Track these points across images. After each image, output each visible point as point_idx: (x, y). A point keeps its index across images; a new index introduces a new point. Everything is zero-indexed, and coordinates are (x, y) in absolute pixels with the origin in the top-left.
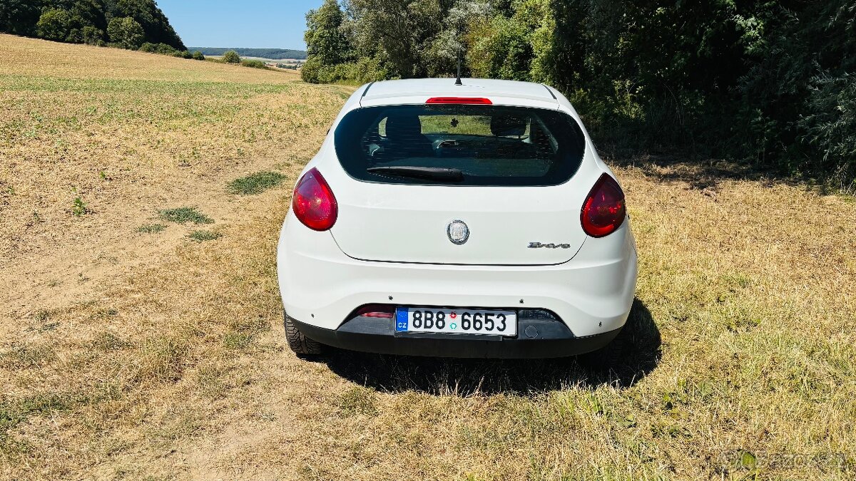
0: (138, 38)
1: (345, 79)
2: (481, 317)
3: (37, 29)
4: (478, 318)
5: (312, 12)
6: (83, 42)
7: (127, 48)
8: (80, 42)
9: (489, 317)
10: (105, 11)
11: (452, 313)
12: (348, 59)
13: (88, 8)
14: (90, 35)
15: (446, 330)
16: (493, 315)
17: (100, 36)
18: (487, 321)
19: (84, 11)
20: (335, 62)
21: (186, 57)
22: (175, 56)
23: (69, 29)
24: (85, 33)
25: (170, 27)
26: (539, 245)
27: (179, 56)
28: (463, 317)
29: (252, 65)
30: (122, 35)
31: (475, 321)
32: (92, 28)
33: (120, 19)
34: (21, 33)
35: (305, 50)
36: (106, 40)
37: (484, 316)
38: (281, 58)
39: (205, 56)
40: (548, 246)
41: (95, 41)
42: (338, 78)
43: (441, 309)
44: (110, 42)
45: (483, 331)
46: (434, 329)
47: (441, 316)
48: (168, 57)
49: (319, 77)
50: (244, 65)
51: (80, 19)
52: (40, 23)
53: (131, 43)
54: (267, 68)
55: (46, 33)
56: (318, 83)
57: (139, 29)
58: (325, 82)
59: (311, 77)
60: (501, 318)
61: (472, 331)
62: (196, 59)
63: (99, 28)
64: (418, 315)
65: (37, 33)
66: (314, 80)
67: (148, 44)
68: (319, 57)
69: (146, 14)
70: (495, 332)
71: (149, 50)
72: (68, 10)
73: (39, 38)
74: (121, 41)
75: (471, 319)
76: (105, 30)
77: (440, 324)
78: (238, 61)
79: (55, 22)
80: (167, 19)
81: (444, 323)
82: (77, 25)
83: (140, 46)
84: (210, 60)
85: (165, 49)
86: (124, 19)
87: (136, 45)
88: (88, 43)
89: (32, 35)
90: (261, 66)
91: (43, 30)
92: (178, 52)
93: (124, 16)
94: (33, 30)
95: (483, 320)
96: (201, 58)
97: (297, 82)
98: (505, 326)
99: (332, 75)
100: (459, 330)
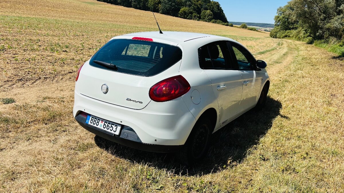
0: (211, 18)
1: (289, 37)
2: (110, 125)
3: (179, 14)
4: (109, 125)
5: (280, 7)
6: (192, 19)
7: (206, 21)
8: (191, 19)
9: (112, 126)
10: (201, 8)
11: (102, 121)
12: (293, 28)
13: (196, 7)
14: (195, 16)
15: (98, 127)
16: (114, 125)
17: (198, 17)
18: (111, 127)
19: (195, 8)
20: (286, 30)
21: (226, 25)
22: (222, 25)
23: (188, 14)
24: (193, 16)
25: (224, 14)
26: (130, 100)
27: (224, 25)
28: (104, 123)
29: (251, 29)
30: (205, 17)
31: (108, 126)
32: (196, 14)
33: (206, 11)
34: (173, 16)
35: (274, 24)
36: (200, 18)
37: (111, 125)
38: (266, 27)
39: (233, 25)
40: (133, 101)
41: (196, 18)
42: (286, 36)
43: (99, 119)
44: (201, 19)
45: (109, 131)
46: (95, 125)
47: (98, 121)
48: (220, 25)
49: (278, 36)
50: (248, 29)
51: (192, 11)
52: (180, 12)
53: (208, 20)
54: (257, 31)
55: (181, 16)
56: (276, 38)
57: (212, 15)
58: (280, 38)
59: (274, 36)
60: (116, 127)
61: (105, 129)
62: (230, 26)
63: (198, 14)
64: (92, 119)
65: (178, 15)
66: (275, 37)
67: (213, 20)
68: (279, 27)
69: (216, 9)
70: (112, 132)
71: (213, 22)
72: (189, 8)
73: (179, 17)
74: (204, 19)
75: (107, 125)
76: (200, 14)
77: (97, 124)
78: (246, 28)
79: (185, 12)
80: (223, 11)
81: (98, 124)
82: (191, 13)
83: (211, 21)
84: (235, 27)
85: (219, 22)
86: (207, 11)
87: (209, 20)
88: (194, 19)
89: (177, 16)
90: (255, 30)
91: (181, 14)
92: (223, 23)
93: (207, 10)
94: (177, 14)
95: (110, 126)
96: (232, 26)
97: (268, 37)
98: (116, 130)
99: (284, 35)
100: (102, 128)
